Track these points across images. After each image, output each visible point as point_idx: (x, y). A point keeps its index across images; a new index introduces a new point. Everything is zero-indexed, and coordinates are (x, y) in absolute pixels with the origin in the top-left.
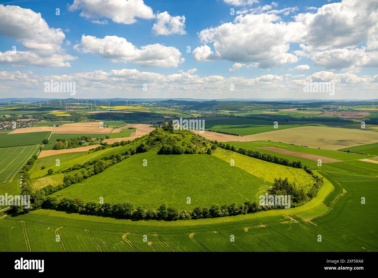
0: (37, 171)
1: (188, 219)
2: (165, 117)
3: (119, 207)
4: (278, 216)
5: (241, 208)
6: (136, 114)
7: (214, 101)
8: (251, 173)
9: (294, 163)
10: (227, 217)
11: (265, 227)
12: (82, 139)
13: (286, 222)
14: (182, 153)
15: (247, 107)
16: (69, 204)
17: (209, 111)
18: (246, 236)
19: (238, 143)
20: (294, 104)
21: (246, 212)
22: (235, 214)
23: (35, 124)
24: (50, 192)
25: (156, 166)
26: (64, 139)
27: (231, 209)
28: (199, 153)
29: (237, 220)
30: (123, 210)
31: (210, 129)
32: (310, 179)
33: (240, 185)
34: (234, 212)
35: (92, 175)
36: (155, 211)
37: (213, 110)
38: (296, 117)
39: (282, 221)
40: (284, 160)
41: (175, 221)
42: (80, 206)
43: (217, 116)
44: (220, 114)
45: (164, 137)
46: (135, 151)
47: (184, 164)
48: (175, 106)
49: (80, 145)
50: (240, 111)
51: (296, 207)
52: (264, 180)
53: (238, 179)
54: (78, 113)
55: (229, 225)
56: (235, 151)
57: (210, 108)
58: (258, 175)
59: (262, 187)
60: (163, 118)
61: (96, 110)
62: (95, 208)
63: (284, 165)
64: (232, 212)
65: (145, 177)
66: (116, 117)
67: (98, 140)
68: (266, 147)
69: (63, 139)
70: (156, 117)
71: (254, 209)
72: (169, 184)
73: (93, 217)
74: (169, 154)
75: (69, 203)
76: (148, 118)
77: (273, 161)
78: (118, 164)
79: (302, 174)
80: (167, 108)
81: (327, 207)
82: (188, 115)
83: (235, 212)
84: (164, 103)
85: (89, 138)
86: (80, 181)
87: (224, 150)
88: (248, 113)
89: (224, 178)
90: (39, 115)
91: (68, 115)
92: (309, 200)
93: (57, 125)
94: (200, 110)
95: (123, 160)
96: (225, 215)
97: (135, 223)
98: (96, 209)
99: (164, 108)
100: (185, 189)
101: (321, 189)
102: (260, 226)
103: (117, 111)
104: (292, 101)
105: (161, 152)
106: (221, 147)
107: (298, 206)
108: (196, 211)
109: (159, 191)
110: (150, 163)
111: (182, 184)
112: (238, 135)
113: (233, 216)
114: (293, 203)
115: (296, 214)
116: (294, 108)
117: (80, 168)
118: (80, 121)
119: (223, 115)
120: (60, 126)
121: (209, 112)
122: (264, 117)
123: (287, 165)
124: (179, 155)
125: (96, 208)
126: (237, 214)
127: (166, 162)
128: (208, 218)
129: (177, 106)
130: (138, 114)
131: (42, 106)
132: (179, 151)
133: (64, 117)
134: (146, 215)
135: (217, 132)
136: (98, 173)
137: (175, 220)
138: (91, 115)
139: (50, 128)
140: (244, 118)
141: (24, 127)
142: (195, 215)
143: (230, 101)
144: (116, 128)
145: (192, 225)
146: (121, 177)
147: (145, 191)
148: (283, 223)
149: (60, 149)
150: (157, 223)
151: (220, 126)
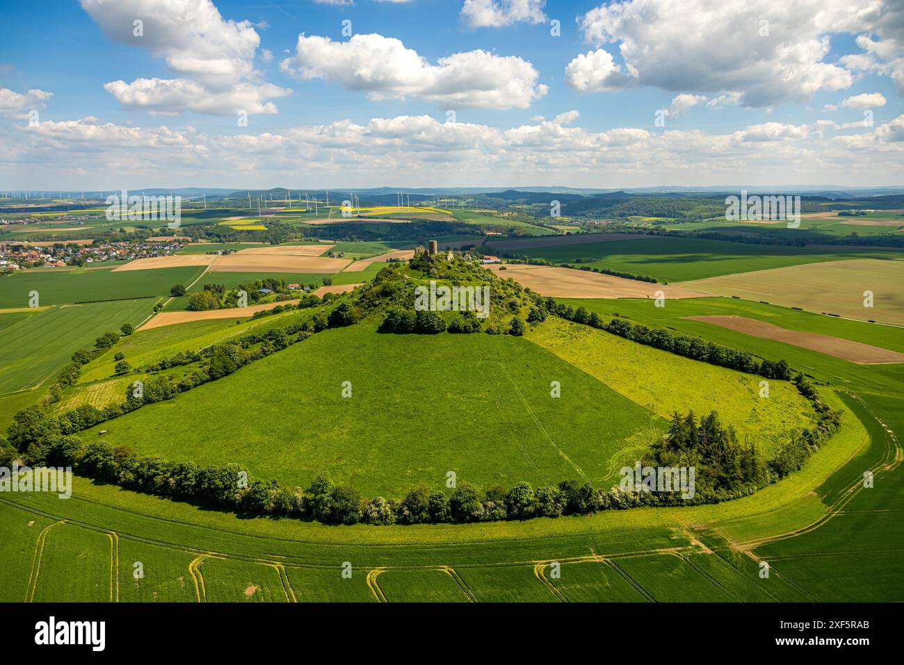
0: (104, 364)
1: (385, 524)
2: (488, 234)
3: (209, 479)
4: (653, 528)
5: (544, 499)
6: (418, 227)
7: (621, 193)
8: (622, 391)
9: (766, 364)
10: (499, 523)
11: (600, 563)
12: (264, 287)
13: (672, 551)
14: (440, 332)
15: (702, 207)
16: (101, 461)
17: (604, 217)
18: (531, 588)
19: (646, 301)
20: (834, 199)
21: (560, 512)
22: (523, 516)
23: (181, 247)
24: (85, 424)
25: (363, 364)
26: (223, 286)
27: (512, 502)
28: (489, 332)
29: (524, 535)
30: (217, 488)
31: (586, 265)
32: (803, 414)
33: (575, 426)
34: (521, 510)
35: (203, 382)
36: (299, 496)
37: (613, 217)
38: (832, 234)
39: (662, 546)
40: (737, 357)
41: (348, 527)
42: (125, 467)
43: (619, 231)
44: (630, 226)
45: (402, 286)
46: (326, 323)
47: (438, 360)
48: (520, 207)
49: (254, 302)
50: (682, 218)
51: (723, 500)
52: (653, 414)
53: (576, 408)
54: (284, 222)
55: (494, 548)
56: (600, 327)
57: (606, 212)
58: (639, 399)
59: (640, 434)
60: (483, 234)
61: (326, 217)
62: (155, 475)
63: (737, 369)
64: (516, 510)
65: (324, 394)
66: (369, 232)
67: (302, 287)
68: (717, 314)
69: (219, 286)
70: (465, 233)
71: (584, 503)
72: (377, 417)
73: (150, 499)
74: (407, 332)
75: (101, 458)
76: (445, 235)
77: (705, 356)
78: (276, 355)
79: (784, 398)
80: (496, 212)
81: (824, 505)
82: (547, 227)
83: (525, 509)
84: (493, 199)
85: (283, 284)
86: (171, 396)
87: (568, 323)
88: (704, 225)
89: (534, 404)
90: (198, 227)
91: (262, 228)
92: (773, 482)
93: (226, 251)
94: (581, 215)
95: (290, 344)
96: (493, 518)
97: (241, 524)
98: (158, 479)
99: (488, 211)
100: (412, 431)
101: (825, 449)
102: (586, 558)
103: (374, 218)
104: (829, 193)
105: (386, 328)
106: (561, 315)
107: (729, 500)
108: (411, 501)
109: (342, 434)
110: (351, 356)
111: (411, 417)
112: (654, 281)
113: (517, 522)
114: (715, 489)
115: (714, 525)
116: (830, 210)
117: (188, 361)
118: (285, 241)
119: (635, 228)
120: (233, 253)
121: (603, 222)
122: (743, 234)
123: (745, 370)
124: (431, 336)
125: (158, 474)
126: (531, 516)
127: (393, 355)
128: (444, 522)
129: (525, 206)
130: (424, 226)
131: (212, 207)
132: (432, 326)
133: (249, 232)
134: (274, 503)
135: (603, 272)
136: (218, 378)
137: (351, 522)
138: (311, 228)
139: (208, 259)
140: (690, 235)
141: (154, 255)
142: (407, 513)
143: (663, 192)
144: (361, 259)
145: (391, 543)
146: (266, 392)
147: (307, 433)
148: (662, 552)
149: (203, 308)
150: (299, 528)
151: (621, 256)
